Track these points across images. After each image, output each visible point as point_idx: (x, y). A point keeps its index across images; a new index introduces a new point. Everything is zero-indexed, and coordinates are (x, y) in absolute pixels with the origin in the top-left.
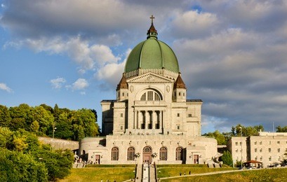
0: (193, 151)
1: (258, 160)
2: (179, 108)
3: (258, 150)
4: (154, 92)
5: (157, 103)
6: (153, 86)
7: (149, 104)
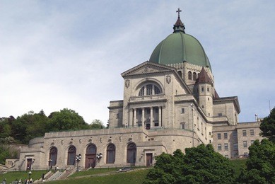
0: (145, 148)
2: (183, 102)
4: (154, 85)
6: (151, 78)
7: (146, 99)
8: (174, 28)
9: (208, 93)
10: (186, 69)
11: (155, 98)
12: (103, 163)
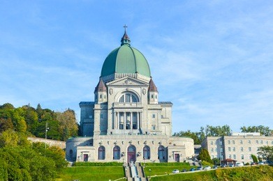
0: (174, 150)
1: (233, 159)
2: (154, 109)
3: (232, 149)
4: (131, 94)
5: (134, 105)
6: (130, 89)
7: (127, 105)
8: (121, 41)
9: (156, 100)
12: (140, 159)
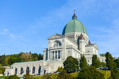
2: (69, 48)
4: (59, 42)
7: (56, 48)
8: (73, 18)
9: (83, 43)
10: (75, 34)
11: (59, 47)
12: (31, 73)
